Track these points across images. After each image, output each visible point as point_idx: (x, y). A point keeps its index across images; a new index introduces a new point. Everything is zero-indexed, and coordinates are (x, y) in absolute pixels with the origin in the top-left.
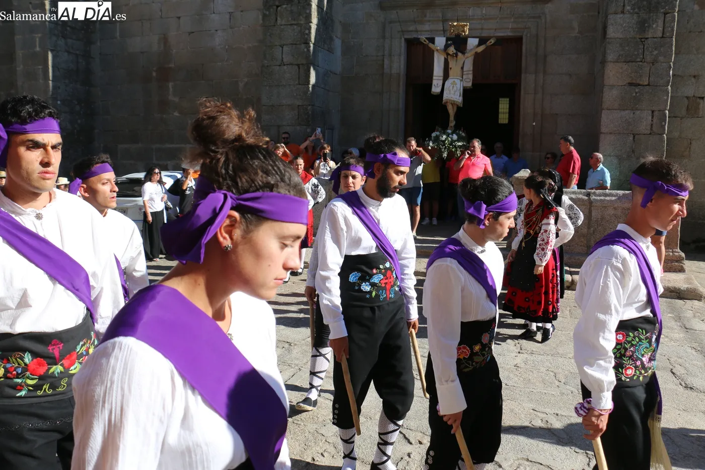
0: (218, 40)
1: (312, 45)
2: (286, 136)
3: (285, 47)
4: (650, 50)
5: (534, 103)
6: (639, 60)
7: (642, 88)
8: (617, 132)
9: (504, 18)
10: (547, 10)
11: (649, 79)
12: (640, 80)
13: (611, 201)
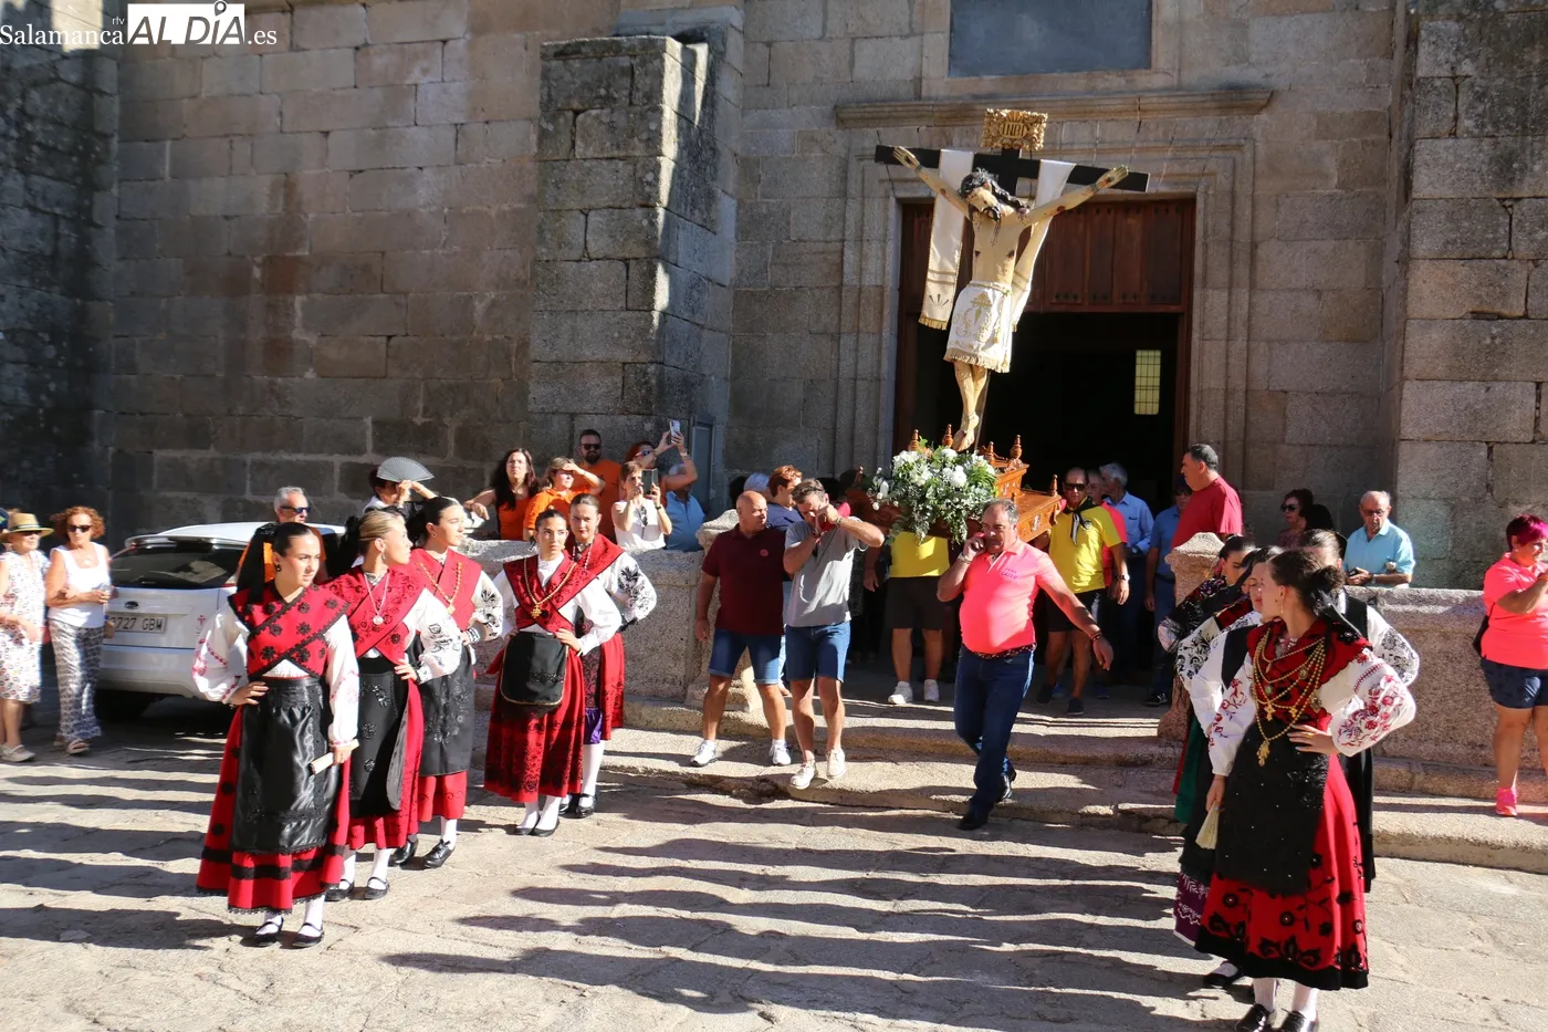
0: (425, 194)
1: (661, 211)
2: (593, 440)
3: (592, 213)
4: (1528, 229)
5: (1227, 364)
6: (1497, 253)
7: (1507, 323)
8: (1445, 437)
9: (1148, 149)
10: (1257, 130)
11: (1526, 301)
12: (1503, 305)
13: (1434, 616)
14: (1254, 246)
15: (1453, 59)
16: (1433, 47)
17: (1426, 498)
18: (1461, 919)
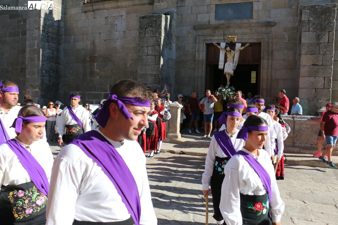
0: (118, 44)
1: (161, 46)
2: (149, 88)
3: (149, 47)
4: (322, 49)
5: (267, 74)
6: (317, 53)
7: (319, 66)
8: (307, 87)
9: (252, 34)
10: (273, 30)
11: (322, 62)
12: (318, 63)
13: (304, 121)
14: (272, 52)
15: (308, 17)
16: (305, 15)
17: (304, 99)
18: (307, 176)
